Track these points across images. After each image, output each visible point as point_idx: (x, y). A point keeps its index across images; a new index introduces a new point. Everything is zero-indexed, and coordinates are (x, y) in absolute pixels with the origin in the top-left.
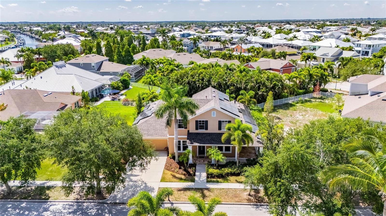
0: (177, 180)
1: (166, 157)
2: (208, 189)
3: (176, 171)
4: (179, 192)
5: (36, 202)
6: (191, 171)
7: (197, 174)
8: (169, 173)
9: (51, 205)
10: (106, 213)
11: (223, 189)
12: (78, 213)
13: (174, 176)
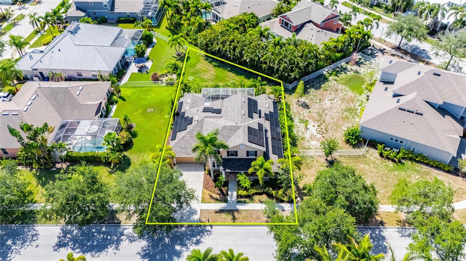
0: (214, 201)
1: (203, 172)
2: (237, 211)
3: (213, 190)
4: (216, 214)
5: (112, 226)
6: (224, 189)
7: (229, 193)
8: (208, 192)
9: (124, 229)
10: (165, 236)
11: (249, 210)
12: (146, 237)
13: (211, 197)
